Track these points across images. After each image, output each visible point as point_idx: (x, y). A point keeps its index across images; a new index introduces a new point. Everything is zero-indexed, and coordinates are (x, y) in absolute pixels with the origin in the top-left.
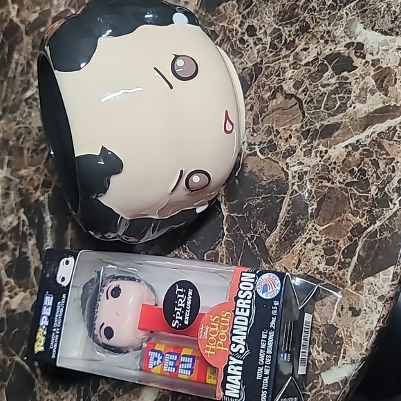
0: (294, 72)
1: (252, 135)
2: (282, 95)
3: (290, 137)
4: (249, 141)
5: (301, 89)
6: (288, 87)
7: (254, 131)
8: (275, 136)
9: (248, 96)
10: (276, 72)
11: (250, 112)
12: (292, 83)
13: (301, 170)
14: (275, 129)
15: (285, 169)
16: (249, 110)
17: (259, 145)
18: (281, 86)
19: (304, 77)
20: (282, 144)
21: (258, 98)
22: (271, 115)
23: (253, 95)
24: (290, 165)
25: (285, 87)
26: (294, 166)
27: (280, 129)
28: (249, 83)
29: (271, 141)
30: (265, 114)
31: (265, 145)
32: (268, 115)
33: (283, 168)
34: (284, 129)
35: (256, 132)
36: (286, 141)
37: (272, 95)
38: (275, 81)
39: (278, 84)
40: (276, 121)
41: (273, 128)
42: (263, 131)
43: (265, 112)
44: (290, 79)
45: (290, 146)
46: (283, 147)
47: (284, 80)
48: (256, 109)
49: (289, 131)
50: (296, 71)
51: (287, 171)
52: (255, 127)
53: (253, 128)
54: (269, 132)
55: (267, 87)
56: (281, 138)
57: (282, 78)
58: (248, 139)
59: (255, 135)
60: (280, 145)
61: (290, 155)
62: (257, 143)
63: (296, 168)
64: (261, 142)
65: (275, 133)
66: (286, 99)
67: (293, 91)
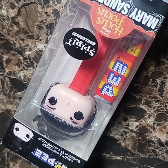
0: (4, 9)
1: (41, 40)
2: (17, 17)
3: (46, 13)
4: (44, 42)
5: (16, 4)
6: (12, 13)
7: (38, 39)
8: (44, 23)
9: (13, 42)
10: (2, 22)
11: (25, 41)
12: (11, 11)
13: (70, 6)
14: (39, 24)
15: (68, 17)
16: (23, 42)
17: (48, 36)
18: (11, 18)
19: (9, 2)
20: (50, 19)
21: (17, 35)
22: (30, 26)
23: (14, 39)
24: (65, 14)
25: (13, 15)
26: (66, 11)
27: (40, 19)
28: (5, 41)
29: (47, 27)
30: (28, 30)
31: (49, 31)
32: (29, 28)
33: (67, 19)
34: (40, 17)
35: (39, 37)
36: (48, 15)
37: (16, 25)
38: (8, 23)
39: (9, 20)
40: (34, 22)
41: (38, 25)
42: (39, 32)
43: (27, 30)
44: (8, 12)
45: (52, 13)
46: (52, 18)
47: (8, 16)
48: (23, 36)
49: (42, 14)
50: (4, 7)
51: (69, 16)
52: (36, 38)
53: (36, 39)
54: (40, 28)
55: (10, 28)
56: (46, 20)
57: (6, 17)
58: (43, 44)
59: (41, 38)
60: (50, 20)
61: (58, 13)
62: (47, 37)
63: (68, 9)
64: (47, 34)
65: (42, 23)
66: (20, 15)
67: (16, 10)
